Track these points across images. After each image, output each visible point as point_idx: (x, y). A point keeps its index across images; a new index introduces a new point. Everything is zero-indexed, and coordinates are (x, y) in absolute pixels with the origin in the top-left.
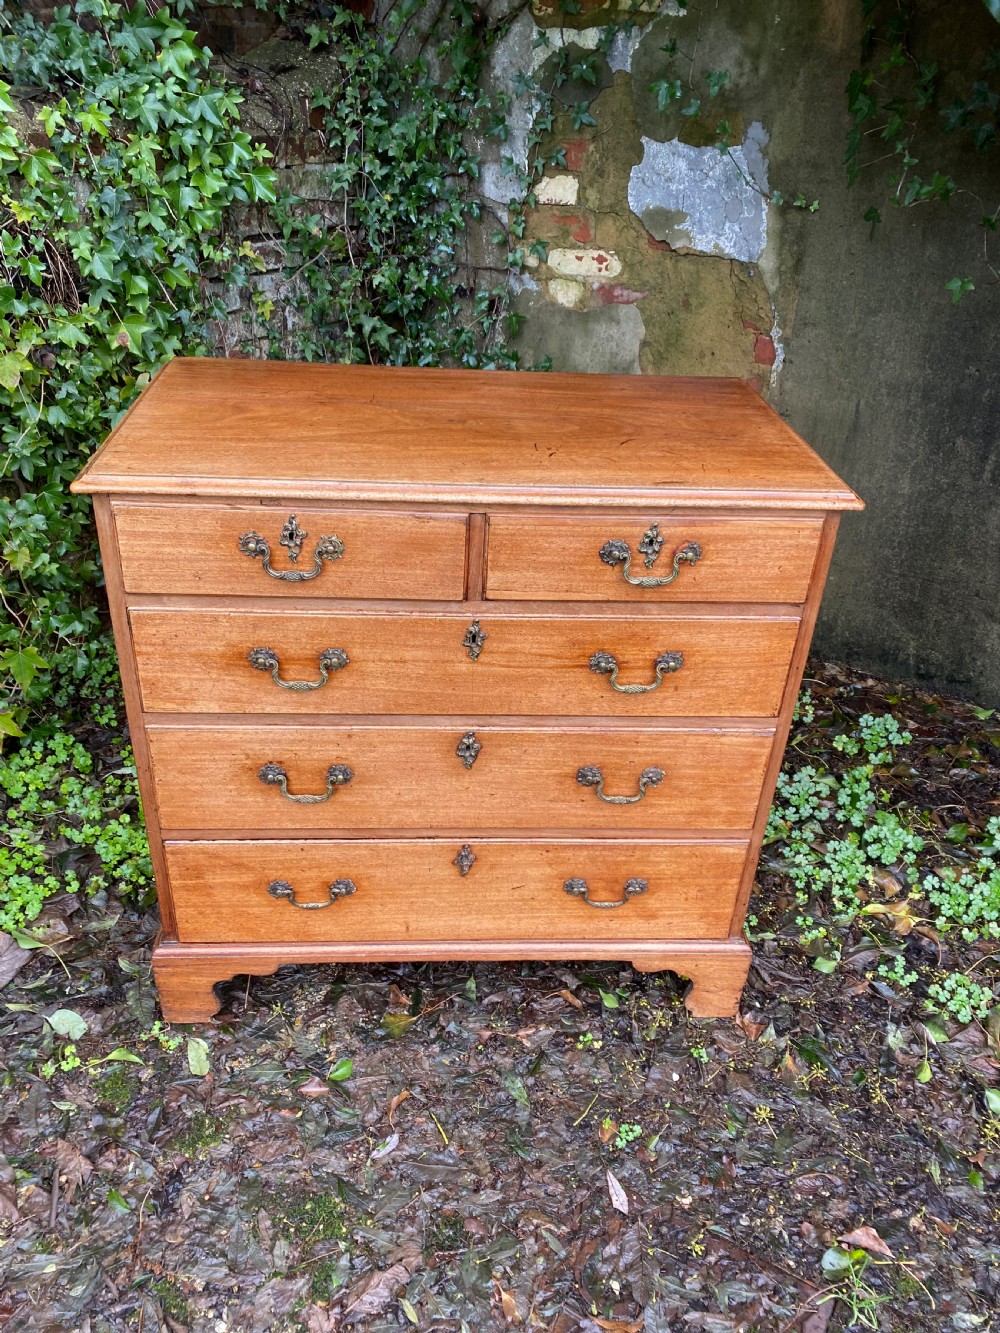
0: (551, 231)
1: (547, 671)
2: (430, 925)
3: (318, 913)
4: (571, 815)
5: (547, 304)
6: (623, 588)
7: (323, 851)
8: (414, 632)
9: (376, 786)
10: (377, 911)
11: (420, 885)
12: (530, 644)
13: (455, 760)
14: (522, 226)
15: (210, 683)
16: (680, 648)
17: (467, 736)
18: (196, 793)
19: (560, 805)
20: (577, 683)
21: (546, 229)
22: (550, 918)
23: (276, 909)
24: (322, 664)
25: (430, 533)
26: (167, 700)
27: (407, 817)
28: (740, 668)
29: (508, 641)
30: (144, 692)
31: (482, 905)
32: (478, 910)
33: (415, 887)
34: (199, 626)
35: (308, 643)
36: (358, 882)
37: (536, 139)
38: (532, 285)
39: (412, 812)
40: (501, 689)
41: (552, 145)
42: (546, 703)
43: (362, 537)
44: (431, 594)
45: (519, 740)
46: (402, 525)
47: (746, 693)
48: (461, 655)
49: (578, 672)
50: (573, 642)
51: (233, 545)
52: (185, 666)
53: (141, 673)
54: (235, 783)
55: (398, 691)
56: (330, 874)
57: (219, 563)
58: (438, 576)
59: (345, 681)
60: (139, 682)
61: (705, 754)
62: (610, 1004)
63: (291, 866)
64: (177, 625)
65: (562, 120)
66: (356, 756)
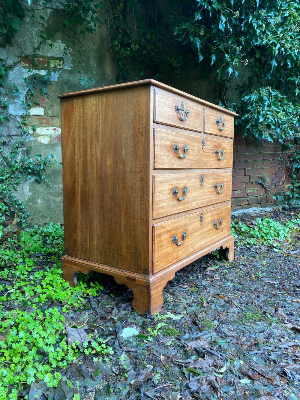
0: (36, 123)
1: (211, 154)
2: (196, 245)
3: (180, 248)
4: (214, 199)
5: (38, 144)
6: (218, 131)
7: (182, 221)
8: (196, 141)
9: (190, 194)
10: (189, 243)
11: (195, 230)
12: (209, 146)
13: (201, 183)
14: (27, 121)
15: (167, 157)
16: (224, 148)
17: (202, 175)
18: (162, 201)
19: (212, 196)
20: (214, 158)
21: (34, 122)
22: (211, 236)
23: (173, 249)
24: (186, 150)
25: (199, 111)
26: (159, 163)
27: (194, 205)
28: (229, 154)
29: (207, 144)
30: (155, 160)
31: (203, 235)
32: (203, 237)
33: (195, 231)
34: (166, 136)
35: (182, 143)
36: (187, 232)
37: (29, 97)
38: (32, 139)
39: (194, 203)
40: (206, 160)
41: (34, 99)
42: (211, 164)
43: (191, 110)
44: (199, 129)
45: (208, 175)
46: (196, 108)
47: (229, 161)
48: (202, 148)
49: (214, 155)
50: (214, 146)
51: (174, 108)
52: (163, 150)
53: (155, 153)
54: (169, 196)
55: (194, 160)
56: (183, 230)
57: (172, 114)
58: (200, 124)
59: (187, 156)
60: (154, 157)
61: (226, 178)
62: (216, 267)
63: (177, 228)
64: (163, 135)
65: (36, 92)
66: (188, 183)
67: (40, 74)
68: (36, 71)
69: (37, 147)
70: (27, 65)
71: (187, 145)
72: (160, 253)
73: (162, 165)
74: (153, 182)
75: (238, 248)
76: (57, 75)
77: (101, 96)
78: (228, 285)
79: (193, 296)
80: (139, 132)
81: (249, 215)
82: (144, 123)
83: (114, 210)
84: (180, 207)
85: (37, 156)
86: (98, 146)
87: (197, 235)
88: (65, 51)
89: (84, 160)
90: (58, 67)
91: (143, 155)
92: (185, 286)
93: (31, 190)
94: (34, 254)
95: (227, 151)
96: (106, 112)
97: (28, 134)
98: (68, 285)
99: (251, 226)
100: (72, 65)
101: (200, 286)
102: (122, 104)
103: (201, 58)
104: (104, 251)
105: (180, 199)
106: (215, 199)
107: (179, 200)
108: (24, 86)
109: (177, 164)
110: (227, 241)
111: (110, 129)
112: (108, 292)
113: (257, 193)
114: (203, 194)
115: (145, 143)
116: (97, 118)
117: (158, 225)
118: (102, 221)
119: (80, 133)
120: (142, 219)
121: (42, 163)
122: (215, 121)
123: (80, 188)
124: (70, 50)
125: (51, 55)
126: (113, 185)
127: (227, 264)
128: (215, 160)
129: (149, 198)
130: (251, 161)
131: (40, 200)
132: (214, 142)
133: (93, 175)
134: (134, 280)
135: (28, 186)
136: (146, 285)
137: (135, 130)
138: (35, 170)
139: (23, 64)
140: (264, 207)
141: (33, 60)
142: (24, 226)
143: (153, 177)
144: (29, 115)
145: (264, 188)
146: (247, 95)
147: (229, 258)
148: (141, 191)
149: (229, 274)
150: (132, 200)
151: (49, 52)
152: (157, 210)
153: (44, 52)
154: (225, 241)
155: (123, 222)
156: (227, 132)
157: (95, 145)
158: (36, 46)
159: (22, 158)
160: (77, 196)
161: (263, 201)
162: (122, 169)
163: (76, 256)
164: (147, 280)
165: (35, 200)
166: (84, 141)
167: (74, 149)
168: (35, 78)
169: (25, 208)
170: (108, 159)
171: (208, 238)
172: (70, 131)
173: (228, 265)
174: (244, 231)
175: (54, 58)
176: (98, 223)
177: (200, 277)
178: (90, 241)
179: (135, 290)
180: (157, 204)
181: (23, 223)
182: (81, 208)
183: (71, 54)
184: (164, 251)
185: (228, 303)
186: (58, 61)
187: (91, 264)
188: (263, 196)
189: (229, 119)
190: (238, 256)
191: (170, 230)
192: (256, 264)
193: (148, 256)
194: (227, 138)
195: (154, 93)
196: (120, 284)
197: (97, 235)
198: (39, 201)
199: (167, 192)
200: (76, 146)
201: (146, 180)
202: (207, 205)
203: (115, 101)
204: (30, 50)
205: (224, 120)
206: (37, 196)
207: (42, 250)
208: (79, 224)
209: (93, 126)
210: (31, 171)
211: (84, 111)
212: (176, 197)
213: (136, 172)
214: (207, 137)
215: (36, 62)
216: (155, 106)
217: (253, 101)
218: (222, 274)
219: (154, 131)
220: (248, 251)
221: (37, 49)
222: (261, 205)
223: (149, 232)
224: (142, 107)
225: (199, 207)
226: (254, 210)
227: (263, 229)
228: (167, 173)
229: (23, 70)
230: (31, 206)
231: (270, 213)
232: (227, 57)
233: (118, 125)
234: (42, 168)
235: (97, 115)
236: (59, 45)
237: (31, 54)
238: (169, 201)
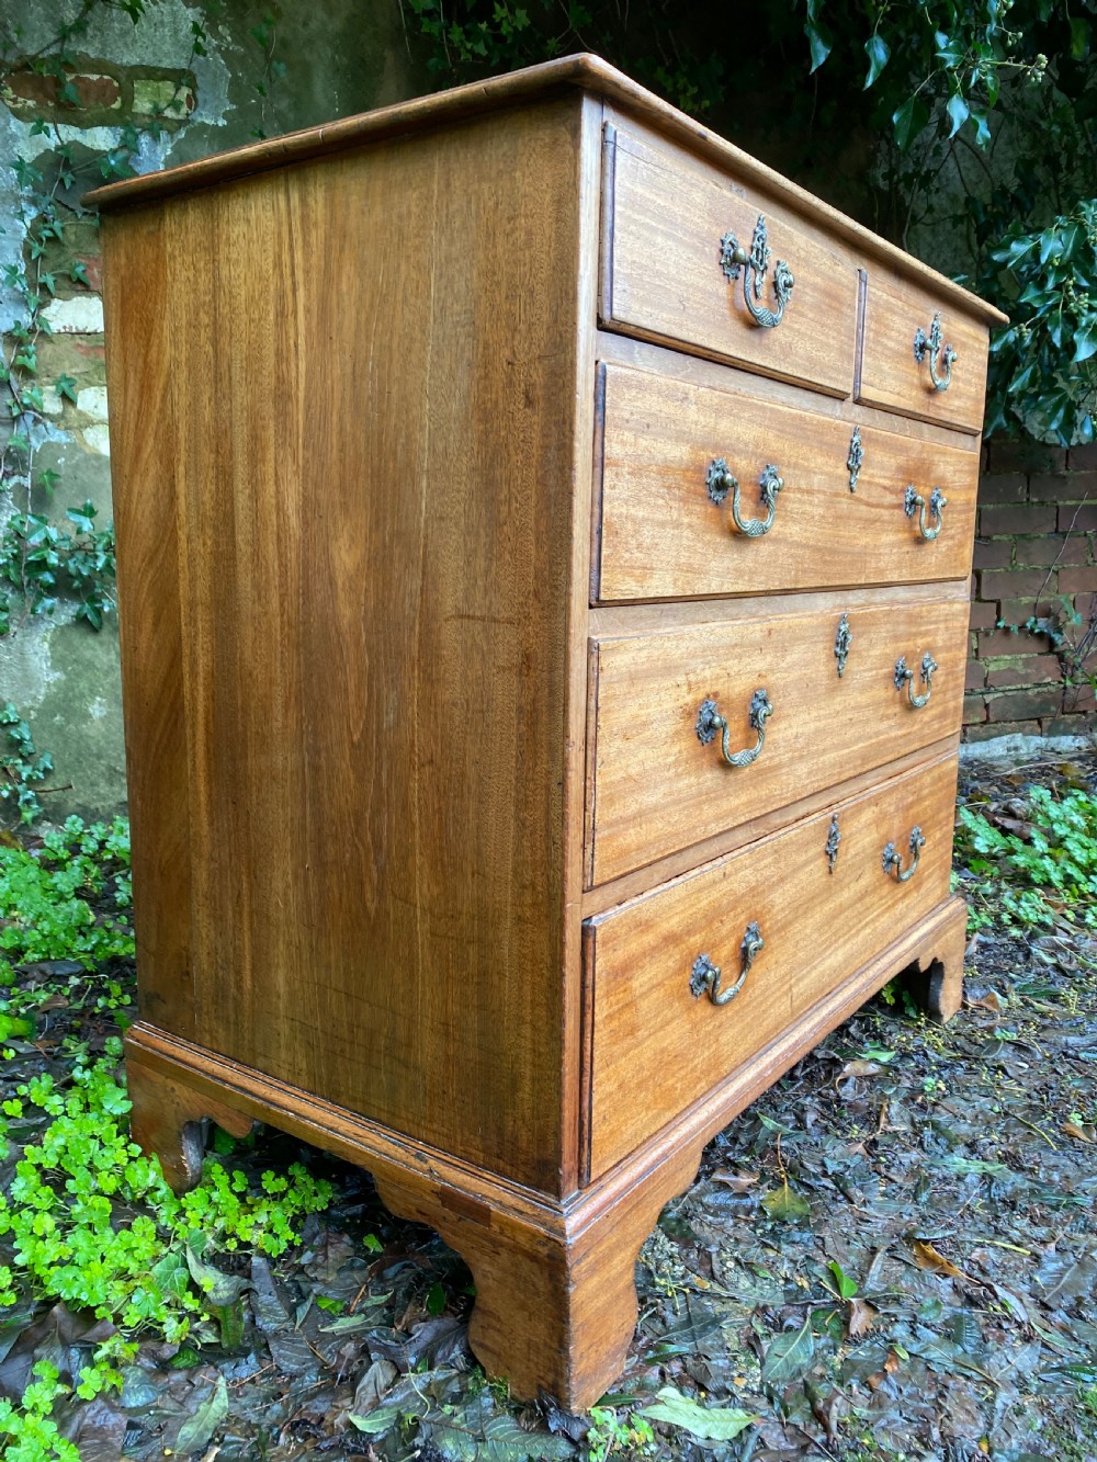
0: (77, 366)
1: (885, 514)
2: (806, 981)
3: (729, 1012)
4: (889, 740)
5: (87, 459)
6: (922, 395)
7: (741, 871)
8: (821, 442)
9: (783, 725)
10: (772, 977)
11: (802, 908)
12: (880, 469)
13: (834, 664)
14: (34, 357)
15: (670, 531)
16: (940, 484)
17: (843, 619)
18: (635, 783)
19: (884, 725)
20: (899, 531)
21: (67, 364)
22: (873, 920)
23: (695, 1026)
24: (770, 489)
25: (840, 283)
26: (629, 570)
27: (800, 777)
28: (960, 512)
29: (870, 464)
30: (604, 553)
31: (838, 923)
32: (834, 934)
33: (801, 911)
34: (670, 408)
35: (754, 454)
36: (761, 925)
37: (42, 249)
38: (58, 436)
39: (802, 769)
40: (863, 541)
41: (62, 259)
42: (882, 565)
43: (802, 273)
44: (836, 380)
45: (870, 621)
46: (825, 263)
47: (961, 545)
48: (846, 483)
49: (899, 514)
50: (900, 469)
51: (715, 252)
52: (650, 494)
53: (606, 508)
54: (675, 749)
55: (806, 546)
56: (743, 917)
57: (702, 283)
58: (842, 352)
59: (774, 525)
60: (600, 532)
61: (947, 629)
62: (885, 1057)
63: (714, 916)
64: (652, 403)
65: (74, 229)
66: (772, 671)
67: (89, 145)
68: (70, 133)
69: (79, 474)
70: (31, 103)
71: (775, 461)
72: (625, 1068)
73: (640, 580)
74: (592, 681)
75: (973, 942)
76: (165, 150)
77: (303, 182)
78: (954, 1170)
79: (787, 1249)
80: (511, 383)
81: (993, 768)
82: (540, 333)
83: (372, 820)
84: (735, 802)
85: (78, 512)
86: (291, 468)
87: (808, 931)
88: (200, 40)
89: (216, 543)
90: (169, 113)
91: (532, 524)
92: (745, 1180)
93: (58, 662)
94: (44, 966)
95: (954, 496)
96: (329, 277)
97: (42, 414)
98: (152, 1175)
99: (1009, 823)
100: (230, 107)
101: (815, 1175)
102: (413, 222)
103: (821, 54)
104: (325, 1033)
105: (737, 757)
106: (896, 739)
107: (725, 765)
108: (17, 199)
109: (722, 569)
110: (937, 932)
111: (349, 369)
112: (353, 1217)
113: (1027, 674)
114: (844, 718)
115: (545, 447)
116: (281, 314)
117: (614, 914)
118: (311, 873)
119: (196, 399)
120: (524, 887)
121: (100, 547)
122: (910, 342)
123: (201, 693)
124: (222, 38)
125: (135, 61)
126: (370, 686)
127: (932, 1040)
128: (899, 544)
129: (565, 769)
130: (1004, 538)
131: (100, 704)
132: (901, 449)
133: (264, 627)
134: (476, 1212)
135: (46, 645)
136: (544, 1251)
137: (486, 376)
138: (71, 576)
139: (15, 101)
140: (1052, 732)
141: (59, 83)
142: (28, 815)
143: (592, 648)
144: (43, 333)
145: (1058, 654)
146: (1017, 237)
147: (943, 1006)
148: (523, 728)
149: (950, 1100)
150: (472, 772)
151: (126, 44)
152: (611, 837)
153: (104, 45)
154: (931, 931)
155: (423, 889)
156: (957, 403)
157: (272, 463)
158: (70, 16)
159: (16, 523)
160: (188, 731)
161: (1049, 710)
162: (418, 601)
163: (191, 1036)
164: (551, 1229)
165: (77, 704)
166: (221, 440)
167: (173, 486)
168: (67, 166)
169: (31, 740)
170: (344, 541)
171: (858, 932)
172: (150, 388)
173: (940, 1042)
174: (984, 850)
175: (152, 73)
176: (296, 883)
177: (810, 1117)
178: (254, 969)
179: (487, 1267)
180: (611, 800)
181: (28, 802)
182: (210, 796)
183: (226, 54)
184: (647, 1051)
185: (977, 1305)
186: (168, 88)
187: (260, 1087)
188: (1051, 688)
189: (968, 335)
190: (978, 993)
191: (677, 930)
192: (1073, 1040)
193: (560, 1093)
194: (954, 435)
195: (603, 149)
196: (405, 1216)
197: (289, 944)
198: (96, 706)
199: (669, 727)
200: (181, 469)
201: (552, 670)
202: (860, 770)
203: (379, 209)
204: (43, 37)
205: (948, 339)
206: (83, 685)
207: (80, 945)
208: (202, 876)
209: (260, 359)
210: (51, 581)
211: (216, 277)
212: (713, 750)
213: (495, 620)
214: (868, 421)
215: (70, 91)
216: (608, 226)
217: (1049, 262)
218: (919, 1100)
219: (601, 379)
220: (1021, 958)
221: (72, 29)
222: (1040, 724)
223: (562, 962)
224: (529, 233)
225: (823, 785)
226: (1012, 745)
227: (1069, 844)
228: (671, 621)
229: (15, 125)
230: (60, 729)
231: (1080, 758)
232: (943, 47)
233: (395, 346)
234: (100, 564)
235: (281, 296)
236: (174, 14)
237: (45, 55)
238: (678, 775)
